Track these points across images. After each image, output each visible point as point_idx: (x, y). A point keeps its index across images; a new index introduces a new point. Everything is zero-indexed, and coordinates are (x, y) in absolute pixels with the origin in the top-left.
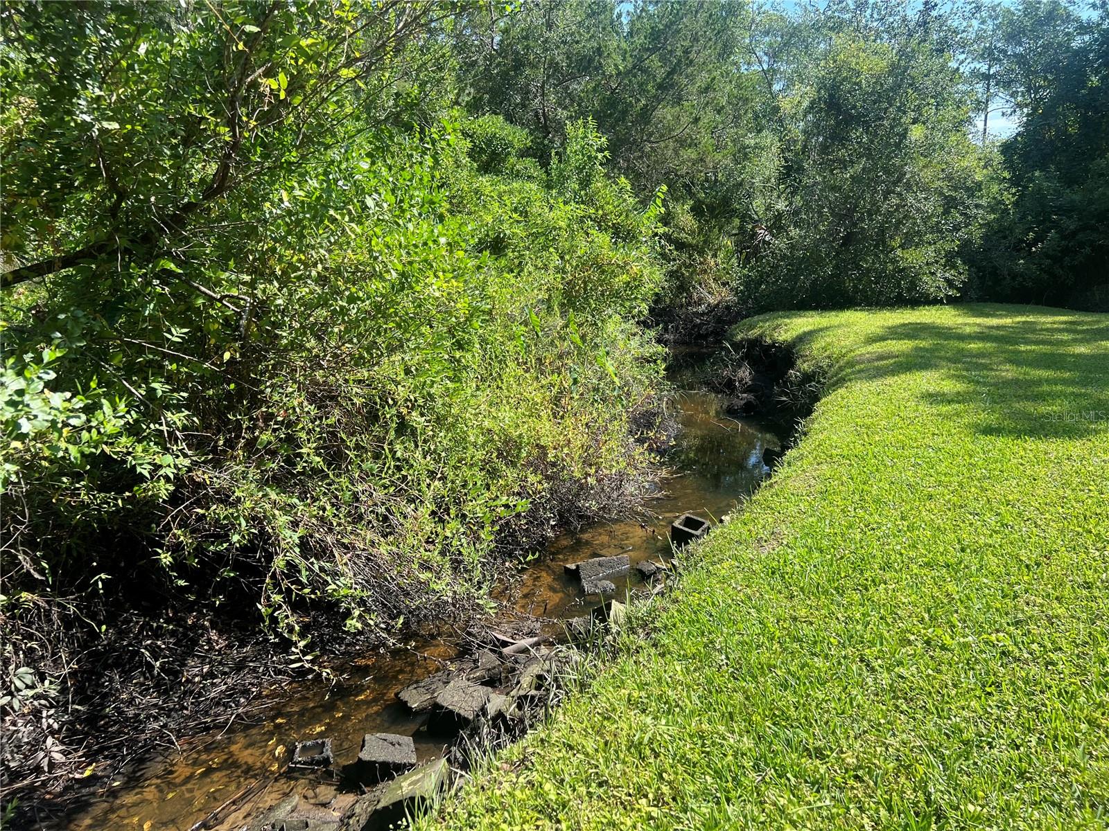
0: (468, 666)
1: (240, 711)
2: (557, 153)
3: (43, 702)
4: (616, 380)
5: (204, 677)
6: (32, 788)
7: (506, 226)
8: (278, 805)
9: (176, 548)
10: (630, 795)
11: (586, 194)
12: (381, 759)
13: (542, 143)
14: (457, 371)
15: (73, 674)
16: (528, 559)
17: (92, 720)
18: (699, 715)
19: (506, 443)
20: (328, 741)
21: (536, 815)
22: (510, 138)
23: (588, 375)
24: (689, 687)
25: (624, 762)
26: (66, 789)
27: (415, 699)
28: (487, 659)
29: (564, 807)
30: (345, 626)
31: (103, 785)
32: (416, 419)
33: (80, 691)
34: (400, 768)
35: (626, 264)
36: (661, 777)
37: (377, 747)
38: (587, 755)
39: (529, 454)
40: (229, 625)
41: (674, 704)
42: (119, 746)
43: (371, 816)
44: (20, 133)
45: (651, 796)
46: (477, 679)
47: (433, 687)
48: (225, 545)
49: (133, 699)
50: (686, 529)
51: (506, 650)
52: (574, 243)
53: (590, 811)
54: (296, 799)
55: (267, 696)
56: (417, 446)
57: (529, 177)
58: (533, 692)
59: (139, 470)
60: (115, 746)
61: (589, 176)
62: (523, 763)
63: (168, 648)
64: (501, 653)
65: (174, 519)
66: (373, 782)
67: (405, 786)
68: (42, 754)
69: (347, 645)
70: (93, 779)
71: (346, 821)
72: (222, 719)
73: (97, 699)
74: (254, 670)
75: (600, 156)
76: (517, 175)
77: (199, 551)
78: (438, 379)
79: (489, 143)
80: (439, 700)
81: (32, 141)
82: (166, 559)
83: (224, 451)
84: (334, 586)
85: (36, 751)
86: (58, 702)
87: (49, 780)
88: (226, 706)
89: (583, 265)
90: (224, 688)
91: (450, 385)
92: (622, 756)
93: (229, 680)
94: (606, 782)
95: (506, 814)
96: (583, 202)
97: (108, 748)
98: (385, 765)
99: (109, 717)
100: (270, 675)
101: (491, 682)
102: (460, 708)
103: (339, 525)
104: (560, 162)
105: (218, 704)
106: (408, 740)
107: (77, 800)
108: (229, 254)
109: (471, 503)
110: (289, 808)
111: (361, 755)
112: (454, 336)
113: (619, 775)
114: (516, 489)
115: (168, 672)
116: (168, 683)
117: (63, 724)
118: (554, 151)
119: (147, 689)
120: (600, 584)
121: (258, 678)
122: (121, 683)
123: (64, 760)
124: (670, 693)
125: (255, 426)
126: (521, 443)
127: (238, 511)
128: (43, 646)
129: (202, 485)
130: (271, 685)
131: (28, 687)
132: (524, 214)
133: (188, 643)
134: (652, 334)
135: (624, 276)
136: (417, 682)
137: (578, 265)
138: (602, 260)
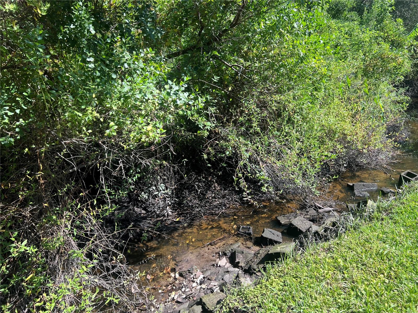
0: (304, 213)
1: (223, 211)
2: (367, 9)
3: (167, 195)
4: (383, 109)
5: (213, 198)
6: (162, 221)
7: (341, 40)
8: (234, 244)
9: (208, 154)
10: (376, 272)
11: (380, 26)
12: (270, 238)
13: (360, 5)
14: (314, 99)
15: (175, 189)
16: (334, 178)
17: (180, 204)
18: (411, 249)
19: (329, 131)
20: (251, 228)
21: (334, 269)
22: (346, 3)
23: (369, 106)
24: (407, 238)
25: (374, 259)
26: (171, 223)
27: (283, 220)
28: (312, 212)
29: (346, 269)
30: (262, 189)
31: (182, 224)
32: (297, 118)
33: (177, 194)
34: (276, 242)
35: (396, 57)
36: (391, 269)
37: (269, 233)
38: (357, 253)
39: (339, 137)
40: (221, 182)
41: (399, 243)
42: (187, 214)
43: (266, 255)
45: (386, 274)
46: (307, 218)
47: (290, 217)
48: (224, 155)
49: (191, 200)
51: (320, 210)
52: (371, 48)
53: (358, 273)
54: (240, 243)
55: (231, 208)
56: (294, 128)
57: (352, 20)
58: (331, 227)
59: (199, 126)
60: (186, 213)
61: (383, 18)
62: (329, 249)
63: (203, 187)
64: (318, 211)
65: (208, 144)
66: (266, 245)
67: (278, 249)
68: (165, 211)
69: (259, 197)
70: (179, 222)
71: (256, 255)
72: (217, 212)
73: (181, 198)
74: (228, 199)
75: (390, 9)
76: (347, 19)
77: (215, 156)
78: (306, 102)
79: (336, 5)
80: (292, 222)
82: (205, 157)
83: (226, 123)
84: (259, 175)
85: (164, 210)
86: (170, 197)
87: (167, 219)
88: (219, 208)
89: (375, 57)
90: (218, 202)
91: (310, 105)
92: (373, 257)
93: (220, 200)
94: (365, 264)
95: (322, 266)
96: (378, 30)
97: (184, 214)
98: (271, 240)
99: (184, 204)
100: (233, 202)
101: (313, 220)
102: (300, 227)
103: (262, 154)
104: (368, 13)
105: (216, 207)
106: (280, 234)
107: (174, 227)
109: (312, 153)
110: (237, 246)
111: (262, 234)
112: (314, 85)
113: (371, 263)
114: (331, 150)
115: (202, 194)
116: (202, 197)
117: (172, 203)
118: (366, 8)
119: (196, 198)
120: (362, 193)
121: (229, 202)
122: (188, 194)
123: (171, 214)
124: (397, 238)
125: (237, 115)
126: (336, 132)
127: (229, 144)
128: (168, 179)
129: (218, 134)
130: (233, 205)
131: (163, 190)
132: (350, 35)
133: (208, 186)
134: (402, 90)
135: (394, 63)
136: (284, 215)
137: (372, 58)
138: (384, 56)
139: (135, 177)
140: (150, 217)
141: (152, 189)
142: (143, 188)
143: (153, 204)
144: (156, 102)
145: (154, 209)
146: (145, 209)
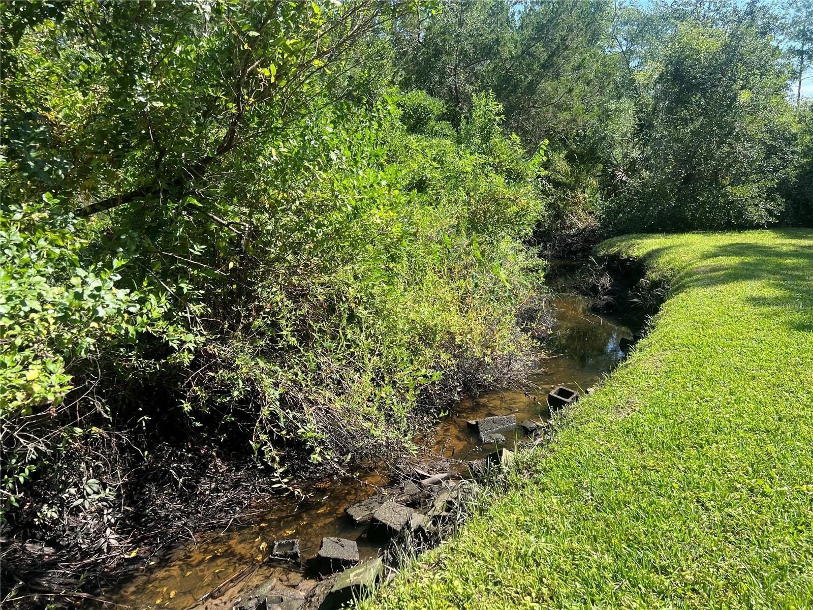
0: (396, 491)
1: (236, 516)
2: (465, 117)
3: (105, 503)
4: (507, 284)
5: (212, 491)
6: (96, 564)
7: (427, 171)
8: (262, 585)
9: (194, 400)
10: (518, 593)
11: (487, 147)
12: (334, 556)
13: (454, 110)
14: (390, 277)
15: (125, 485)
16: (441, 415)
17: (137, 517)
18: (570, 536)
19: (425, 330)
20: (297, 541)
21: (448, 603)
22: (431, 107)
23: (486, 281)
24: (562, 515)
25: (513, 569)
26: (119, 565)
27: (358, 513)
28: (411, 487)
29: (469, 599)
30: (310, 459)
31: (143, 563)
32: (361, 311)
33: (129, 497)
34: (348, 563)
35: (516, 198)
36: (541, 581)
37: (331, 548)
38: (485, 561)
39: (442, 338)
40: (229, 455)
41: (551, 527)
42: (155, 537)
43: (327, 597)
44: (96, 110)
45: (534, 595)
46: (403, 502)
47: (372, 506)
48: (228, 398)
49: (164, 504)
50: (560, 398)
51: (424, 482)
52: (477, 183)
53: (488, 603)
54: (274, 581)
55: (254, 507)
56: (362, 331)
57: (444, 135)
58: (444, 513)
59: (171, 344)
60: (152, 537)
61: (489, 134)
62: (438, 565)
63: (188, 470)
64: (420, 483)
65: (193, 379)
66: (328, 573)
67: (351, 577)
68: (103, 540)
69: (311, 473)
70: (136, 560)
71: (309, 599)
72: (223, 521)
73: (140, 503)
74: (246, 488)
75: (497, 118)
76: (435, 134)
77: (210, 402)
78: (377, 283)
79: (415, 111)
80: (376, 516)
81: (104, 115)
82: (187, 407)
83: (228, 332)
84: (302, 430)
85: (99, 538)
86: (114, 504)
87: (107, 558)
88: (227, 512)
89: (484, 199)
90: (225, 499)
91: (386, 287)
92: (512, 563)
93: (229, 494)
94: (500, 582)
95: (426, 601)
96: (484, 153)
97: (147, 538)
98: (337, 561)
99: (148, 516)
100: (257, 492)
101: (413, 504)
102: (391, 522)
103: (307, 386)
104: (467, 123)
105: (221, 511)
106: (354, 544)
107: (125, 574)
108: (234, 193)
109: (399, 374)
110: (269, 587)
111: (320, 552)
112: (389, 252)
113: (509, 577)
114: (432, 364)
115: (188, 486)
116: (188, 494)
117: (118, 519)
118: (463, 116)
119: (174, 498)
120: (494, 436)
121: (248, 494)
122: (156, 492)
123: (117, 544)
124: (548, 519)
125: (250, 315)
126: (436, 330)
127: (237, 374)
128: (105, 465)
129: (213, 356)
130: (258, 499)
131: (95, 493)
132: (441, 162)
133: (201, 467)
134: (535, 250)
135: (515, 207)
136: (360, 502)
137: (480, 200)
138: (498, 195)
139: (24, 472)
140: (67, 561)
141: (67, 495)
142: (46, 494)
143: (72, 529)
144: (49, 317)
145: (74, 538)
146: (51, 543)
